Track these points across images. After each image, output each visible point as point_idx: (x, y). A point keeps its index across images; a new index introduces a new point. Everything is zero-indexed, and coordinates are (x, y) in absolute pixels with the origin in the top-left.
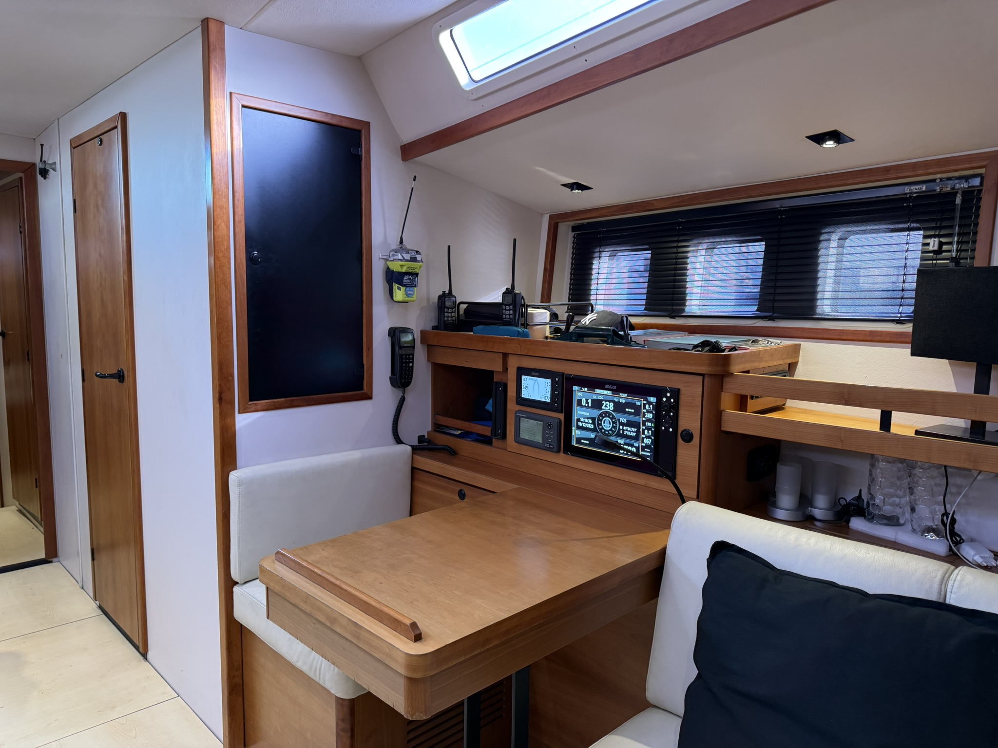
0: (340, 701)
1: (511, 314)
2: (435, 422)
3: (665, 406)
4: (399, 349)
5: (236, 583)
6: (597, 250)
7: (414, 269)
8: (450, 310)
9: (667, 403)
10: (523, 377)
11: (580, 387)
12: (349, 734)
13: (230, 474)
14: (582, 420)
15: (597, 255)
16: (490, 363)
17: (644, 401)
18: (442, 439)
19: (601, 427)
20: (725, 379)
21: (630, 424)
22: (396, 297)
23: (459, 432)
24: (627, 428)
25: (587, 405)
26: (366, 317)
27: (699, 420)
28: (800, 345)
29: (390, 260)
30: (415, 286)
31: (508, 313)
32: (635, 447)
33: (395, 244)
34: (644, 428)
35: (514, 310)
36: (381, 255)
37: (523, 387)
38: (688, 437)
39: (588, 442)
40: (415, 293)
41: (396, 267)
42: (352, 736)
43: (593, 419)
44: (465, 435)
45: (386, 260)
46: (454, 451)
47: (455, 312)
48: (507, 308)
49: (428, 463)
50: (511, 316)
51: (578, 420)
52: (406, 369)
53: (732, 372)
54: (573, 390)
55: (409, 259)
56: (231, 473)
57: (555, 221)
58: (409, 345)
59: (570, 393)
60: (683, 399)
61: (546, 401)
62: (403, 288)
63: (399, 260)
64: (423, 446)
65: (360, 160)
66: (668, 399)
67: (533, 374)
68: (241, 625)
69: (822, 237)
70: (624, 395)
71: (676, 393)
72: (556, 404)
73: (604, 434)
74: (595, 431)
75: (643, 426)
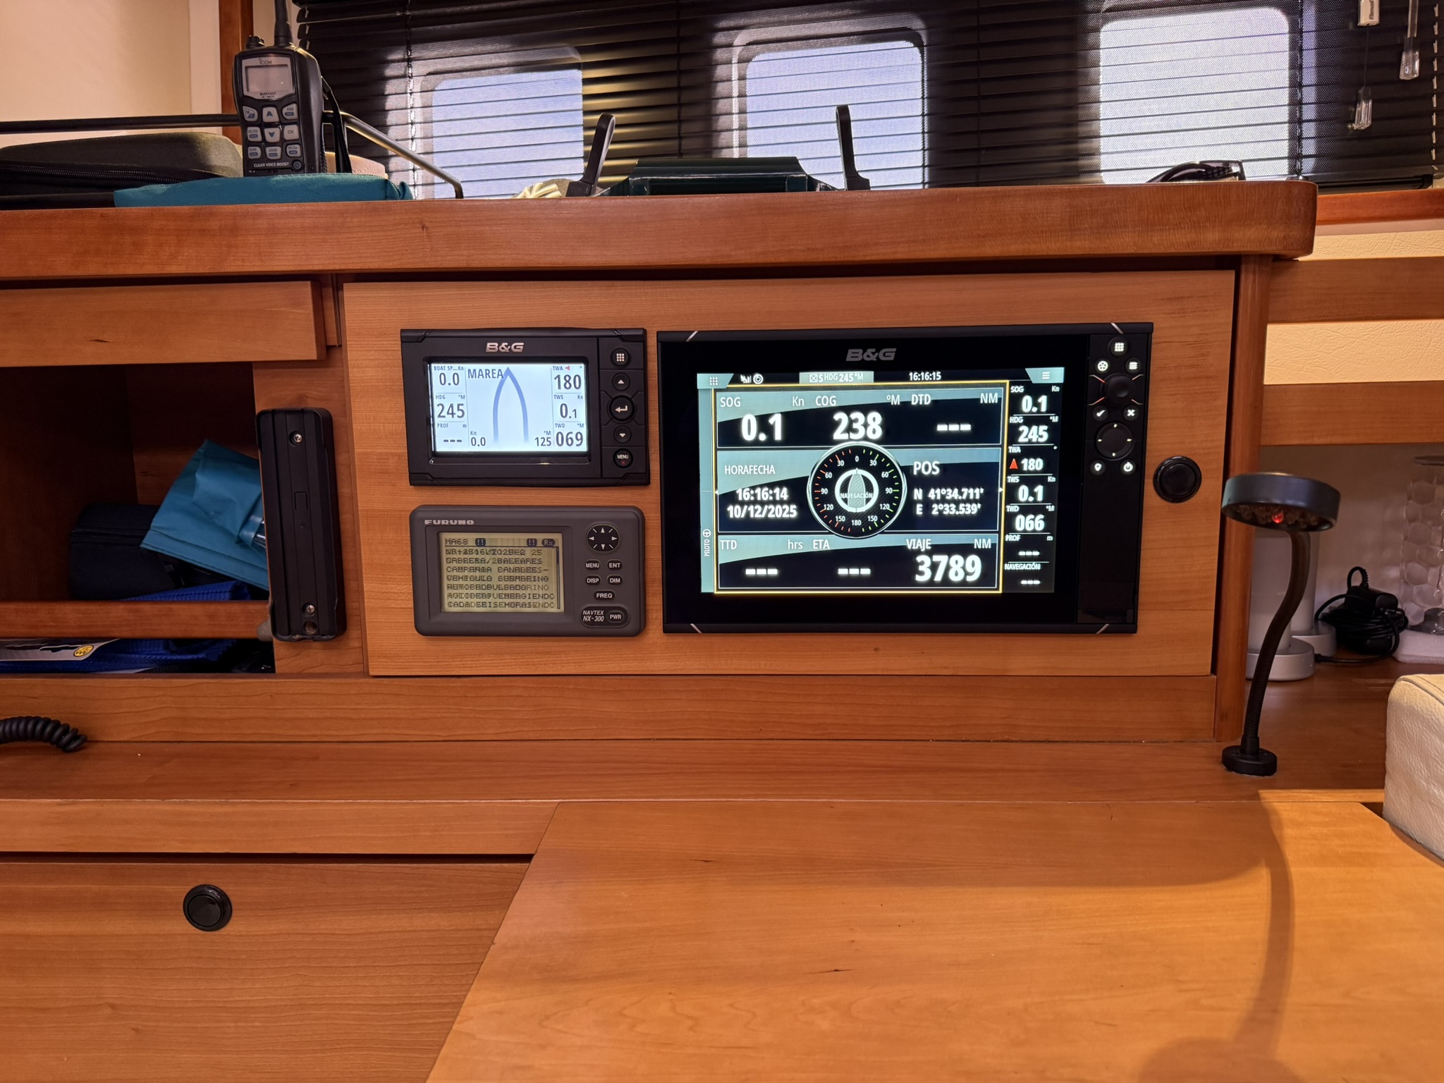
1: (293, 142)
9: (1110, 379)
10: (436, 370)
11: (730, 376)
14: (743, 495)
16: (240, 334)
17: (1011, 384)
19: (831, 507)
21: (953, 475)
23: (83, 650)
24: (944, 491)
25: (763, 437)
27: (1224, 419)
31: (278, 137)
34: (1014, 479)
35: (305, 122)
37: (437, 410)
38: (1181, 482)
39: (773, 572)
44: (121, 656)
46: (76, 737)
50: (294, 151)
51: (728, 499)
60: (1161, 356)
61: (564, 449)
66: (1118, 362)
70: (926, 375)
71: (1140, 340)
72: (620, 457)
73: (847, 530)
74: (804, 524)
75: (1010, 472)
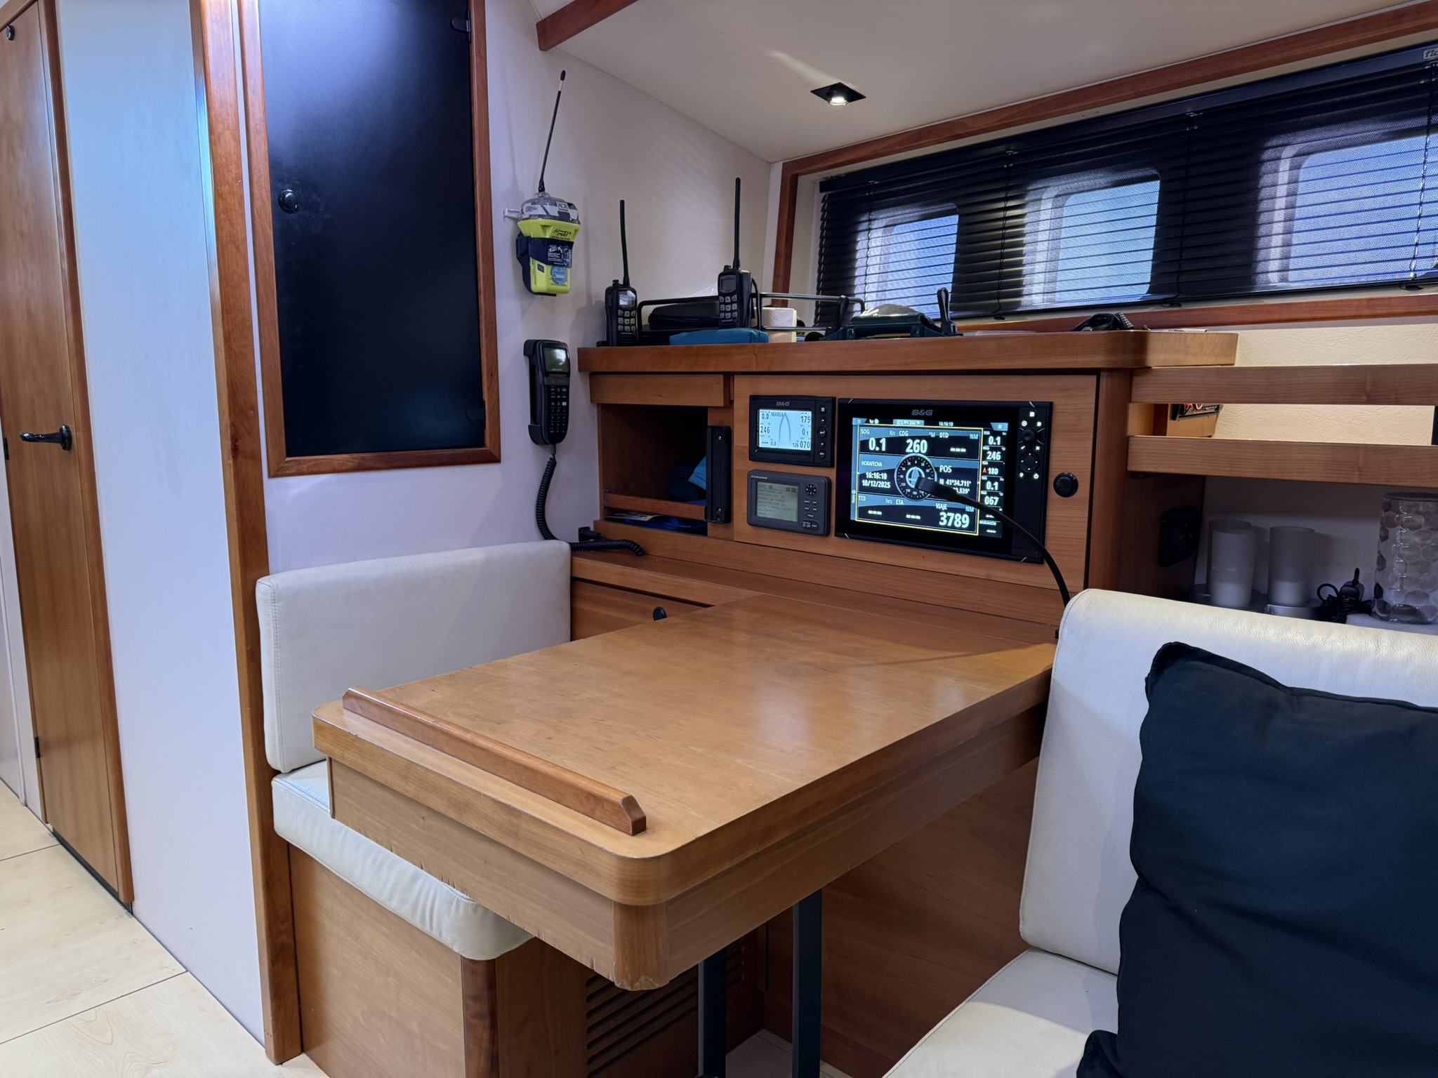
0: (469, 966)
1: (735, 311)
2: (606, 505)
3: (1027, 434)
4: (544, 377)
5: (277, 773)
6: (865, 218)
7: (565, 234)
8: (627, 314)
9: (1028, 430)
10: (762, 412)
11: (866, 419)
12: (487, 1022)
13: (257, 583)
14: (869, 475)
15: (864, 226)
16: (704, 395)
17: (984, 430)
18: (619, 532)
19: (904, 484)
20: (1136, 380)
21: (958, 473)
22: (535, 283)
23: (649, 517)
24: (953, 481)
25: (877, 449)
26: (485, 318)
27: (1090, 454)
28: (1237, 335)
29: (524, 217)
30: (567, 266)
31: (730, 309)
32: (969, 514)
33: (531, 191)
34: (985, 478)
35: (740, 302)
36: (507, 210)
37: (760, 429)
38: (1068, 486)
39: (880, 513)
40: (569, 279)
41: (533, 229)
42: (493, 1027)
43: (890, 473)
44: (660, 522)
45: (516, 220)
46: (641, 550)
47: (635, 317)
48: (728, 299)
49: (598, 569)
50: (735, 314)
51: (863, 477)
52: (556, 410)
53: (1149, 364)
54: (852, 426)
55: (557, 215)
56: (259, 580)
57: (793, 173)
58: (560, 370)
59: (847, 432)
60: (1058, 420)
61: (803, 449)
62: (547, 268)
63: (540, 216)
64: (587, 544)
65: (469, 42)
66: (1032, 422)
67: (779, 404)
68: (288, 844)
69: (1267, 154)
70: (946, 424)
71: (1046, 411)
72: (821, 454)
73: (910, 496)
74: (892, 492)
75: (983, 474)
